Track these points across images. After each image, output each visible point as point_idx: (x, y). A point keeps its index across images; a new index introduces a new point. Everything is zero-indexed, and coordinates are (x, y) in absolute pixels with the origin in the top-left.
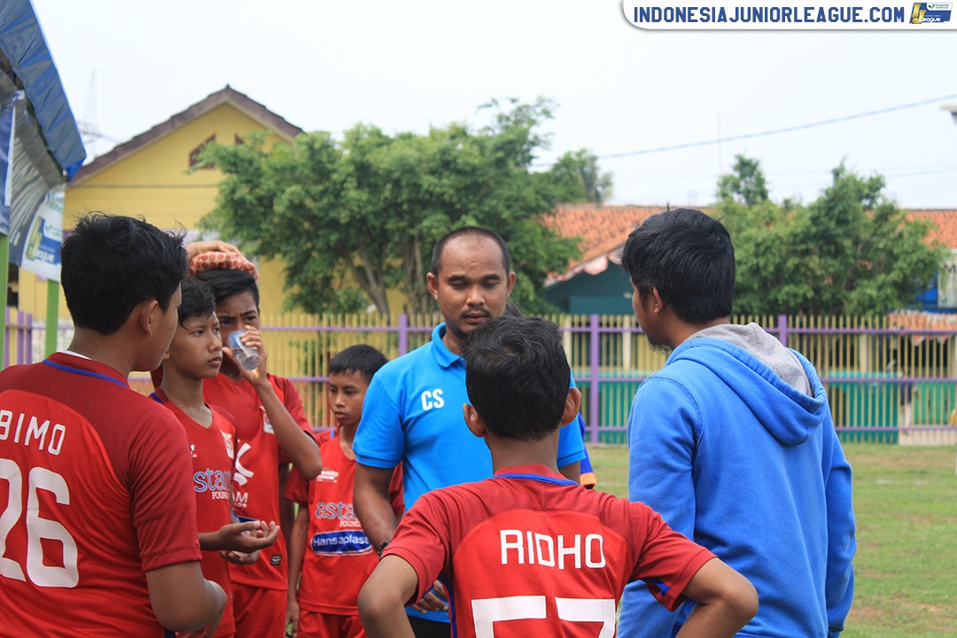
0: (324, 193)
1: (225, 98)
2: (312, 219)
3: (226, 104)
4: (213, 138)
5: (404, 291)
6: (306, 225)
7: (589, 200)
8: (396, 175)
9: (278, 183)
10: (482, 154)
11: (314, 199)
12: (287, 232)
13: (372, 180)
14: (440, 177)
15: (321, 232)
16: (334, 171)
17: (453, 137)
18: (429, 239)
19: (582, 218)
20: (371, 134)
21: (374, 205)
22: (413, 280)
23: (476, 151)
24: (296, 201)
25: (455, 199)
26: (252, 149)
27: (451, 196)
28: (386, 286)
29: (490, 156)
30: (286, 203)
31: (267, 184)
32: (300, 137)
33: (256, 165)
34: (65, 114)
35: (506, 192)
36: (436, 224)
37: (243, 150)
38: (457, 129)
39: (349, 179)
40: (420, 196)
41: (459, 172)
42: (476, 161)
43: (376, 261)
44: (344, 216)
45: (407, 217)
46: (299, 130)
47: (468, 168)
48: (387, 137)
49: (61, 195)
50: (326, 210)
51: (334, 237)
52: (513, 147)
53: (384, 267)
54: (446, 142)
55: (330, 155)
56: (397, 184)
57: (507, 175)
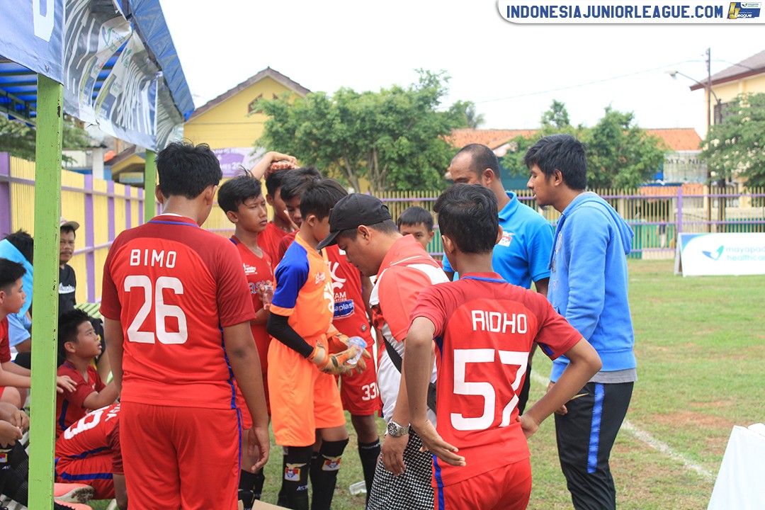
0: (323, 126)
1: (267, 74)
2: (317, 140)
3: (268, 77)
4: (261, 96)
5: (367, 179)
6: (313, 143)
7: (469, 127)
8: (363, 115)
9: (297, 121)
10: (411, 102)
11: (318, 129)
12: (303, 148)
13: (349, 118)
14: (387, 116)
15: (322, 147)
16: (328, 113)
17: (394, 93)
18: (381, 150)
19: (465, 137)
20: (348, 92)
21: (350, 132)
22: (373, 172)
23: (407, 101)
24: (308, 131)
25: (395, 128)
26: (282, 102)
27: (393, 126)
28: (358, 177)
29: (415, 104)
30: (303, 132)
31: (292, 122)
32: (309, 94)
33: (285, 111)
34: (183, 84)
35: (423, 123)
36: (385, 142)
37: (277, 102)
38: (396, 88)
39: (336, 118)
40: (376, 126)
41: (398, 113)
42: (407, 106)
43: (351, 162)
44: (334, 139)
45: (369, 138)
46: (309, 91)
47: (402, 110)
48: (357, 94)
49: (182, 129)
50: (324, 135)
51: (329, 150)
52: (427, 99)
53: (357, 166)
54: (390, 96)
55: (325, 105)
56: (363, 120)
57: (424, 114)
